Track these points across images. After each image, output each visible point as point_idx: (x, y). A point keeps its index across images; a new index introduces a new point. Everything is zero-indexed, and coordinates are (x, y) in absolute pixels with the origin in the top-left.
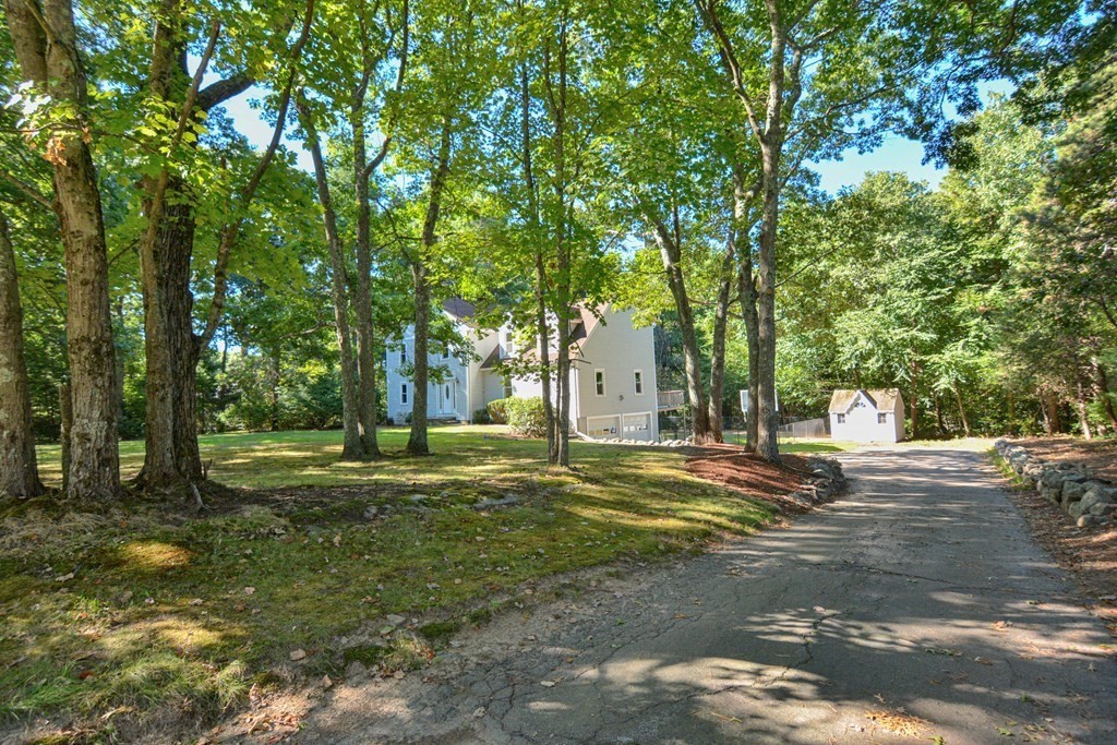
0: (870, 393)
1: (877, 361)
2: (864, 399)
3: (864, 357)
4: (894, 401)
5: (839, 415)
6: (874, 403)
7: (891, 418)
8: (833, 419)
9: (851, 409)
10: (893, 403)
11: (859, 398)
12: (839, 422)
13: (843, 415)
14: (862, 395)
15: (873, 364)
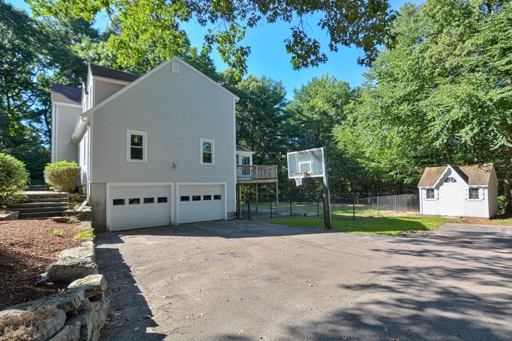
0: (461, 168)
1: (472, 129)
2: (454, 174)
3: (457, 125)
4: (489, 174)
5: (428, 190)
6: (465, 178)
7: (484, 194)
8: (423, 194)
9: (440, 184)
10: (487, 177)
11: (449, 172)
12: (428, 197)
13: (433, 190)
14: (452, 169)
15: (466, 135)
